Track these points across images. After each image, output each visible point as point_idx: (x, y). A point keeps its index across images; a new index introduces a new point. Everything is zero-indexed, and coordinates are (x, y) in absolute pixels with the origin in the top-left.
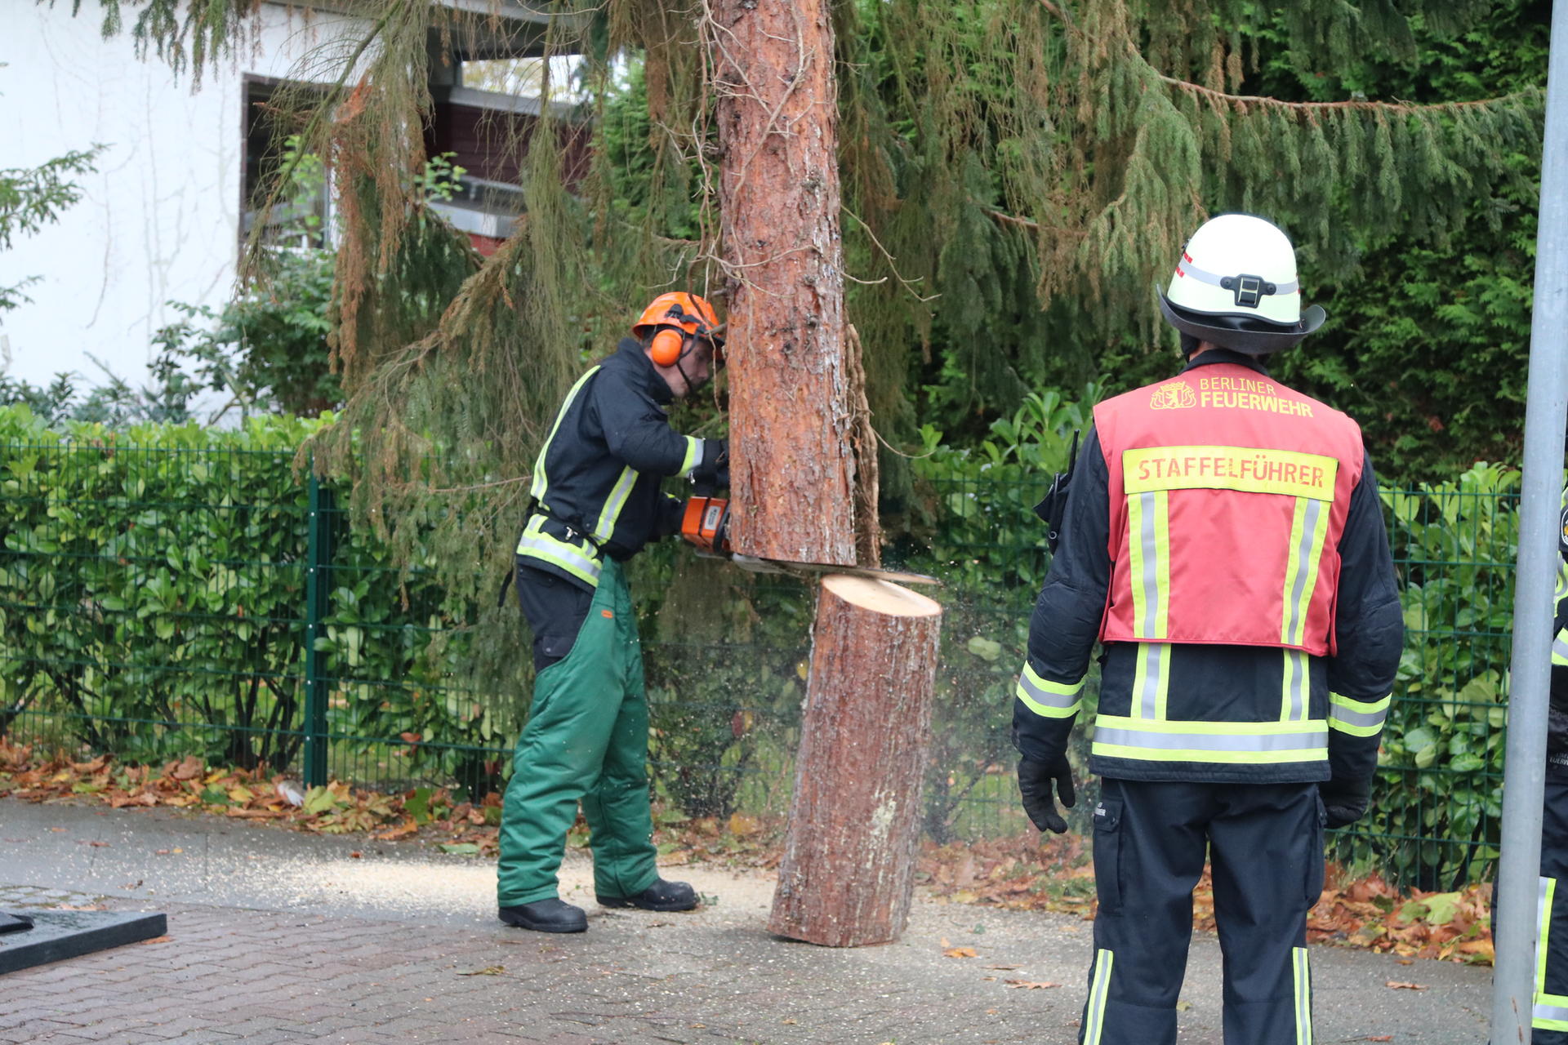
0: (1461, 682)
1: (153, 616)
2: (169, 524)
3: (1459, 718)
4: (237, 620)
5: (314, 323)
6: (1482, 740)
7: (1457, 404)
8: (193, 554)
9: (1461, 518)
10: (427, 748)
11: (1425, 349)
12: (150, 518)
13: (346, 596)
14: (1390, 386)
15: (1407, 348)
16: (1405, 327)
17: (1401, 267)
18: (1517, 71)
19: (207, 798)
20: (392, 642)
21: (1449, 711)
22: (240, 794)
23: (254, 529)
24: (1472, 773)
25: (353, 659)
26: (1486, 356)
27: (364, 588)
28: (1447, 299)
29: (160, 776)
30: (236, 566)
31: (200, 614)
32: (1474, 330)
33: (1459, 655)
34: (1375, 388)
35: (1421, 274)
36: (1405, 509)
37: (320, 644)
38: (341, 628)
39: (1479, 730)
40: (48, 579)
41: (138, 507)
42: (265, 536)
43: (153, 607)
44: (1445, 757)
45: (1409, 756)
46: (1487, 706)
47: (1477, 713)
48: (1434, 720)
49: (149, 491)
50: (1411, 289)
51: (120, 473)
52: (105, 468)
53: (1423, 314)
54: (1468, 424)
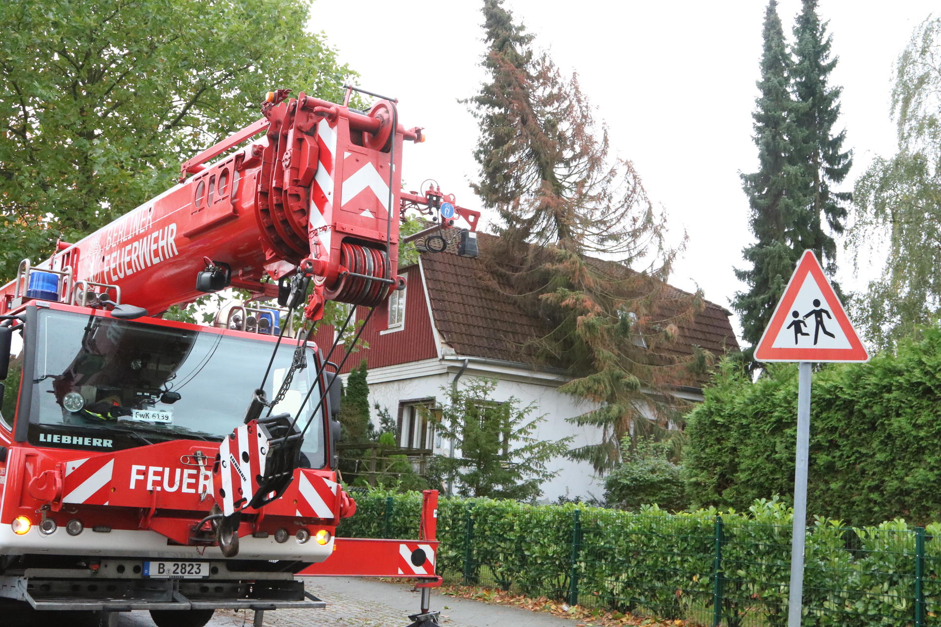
0: (871, 588)
1: (536, 557)
2: (542, 532)
3: (871, 598)
4: (556, 559)
5: (626, 482)
6: (877, 605)
7: (912, 506)
8: (546, 540)
9: (876, 537)
10: (600, 597)
11: (901, 490)
12: (536, 530)
13: (582, 553)
14: (893, 501)
15: (896, 489)
16: (895, 483)
17: (895, 466)
18: (922, 408)
19: (544, 608)
20: (593, 566)
21: (868, 596)
22: (553, 607)
23: (561, 534)
24: (875, 615)
25: (583, 571)
26: (918, 492)
27: (586, 551)
28: (907, 475)
29: (534, 600)
30: (556, 544)
31: (547, 557)
32: (915, 484)
33: (871, 580)
34: (889, 502)
35: (900, 468)
36: (861, 535)
37: (575, 566)
38: (580, 562)
39: (877, 602)
40: (513, 546)
41: (534, 527)
42: (563, 536)
43: (537, 555)
44: (866, 610)
45: (856, 609)
46: (879, 595)
47: (876, 597)
48: (863, 599)
49: (537, 522)
50: (897, 472)
51: (531, 517)
52: (527, 516)
53: (901, 479)
54: (914, 512)
